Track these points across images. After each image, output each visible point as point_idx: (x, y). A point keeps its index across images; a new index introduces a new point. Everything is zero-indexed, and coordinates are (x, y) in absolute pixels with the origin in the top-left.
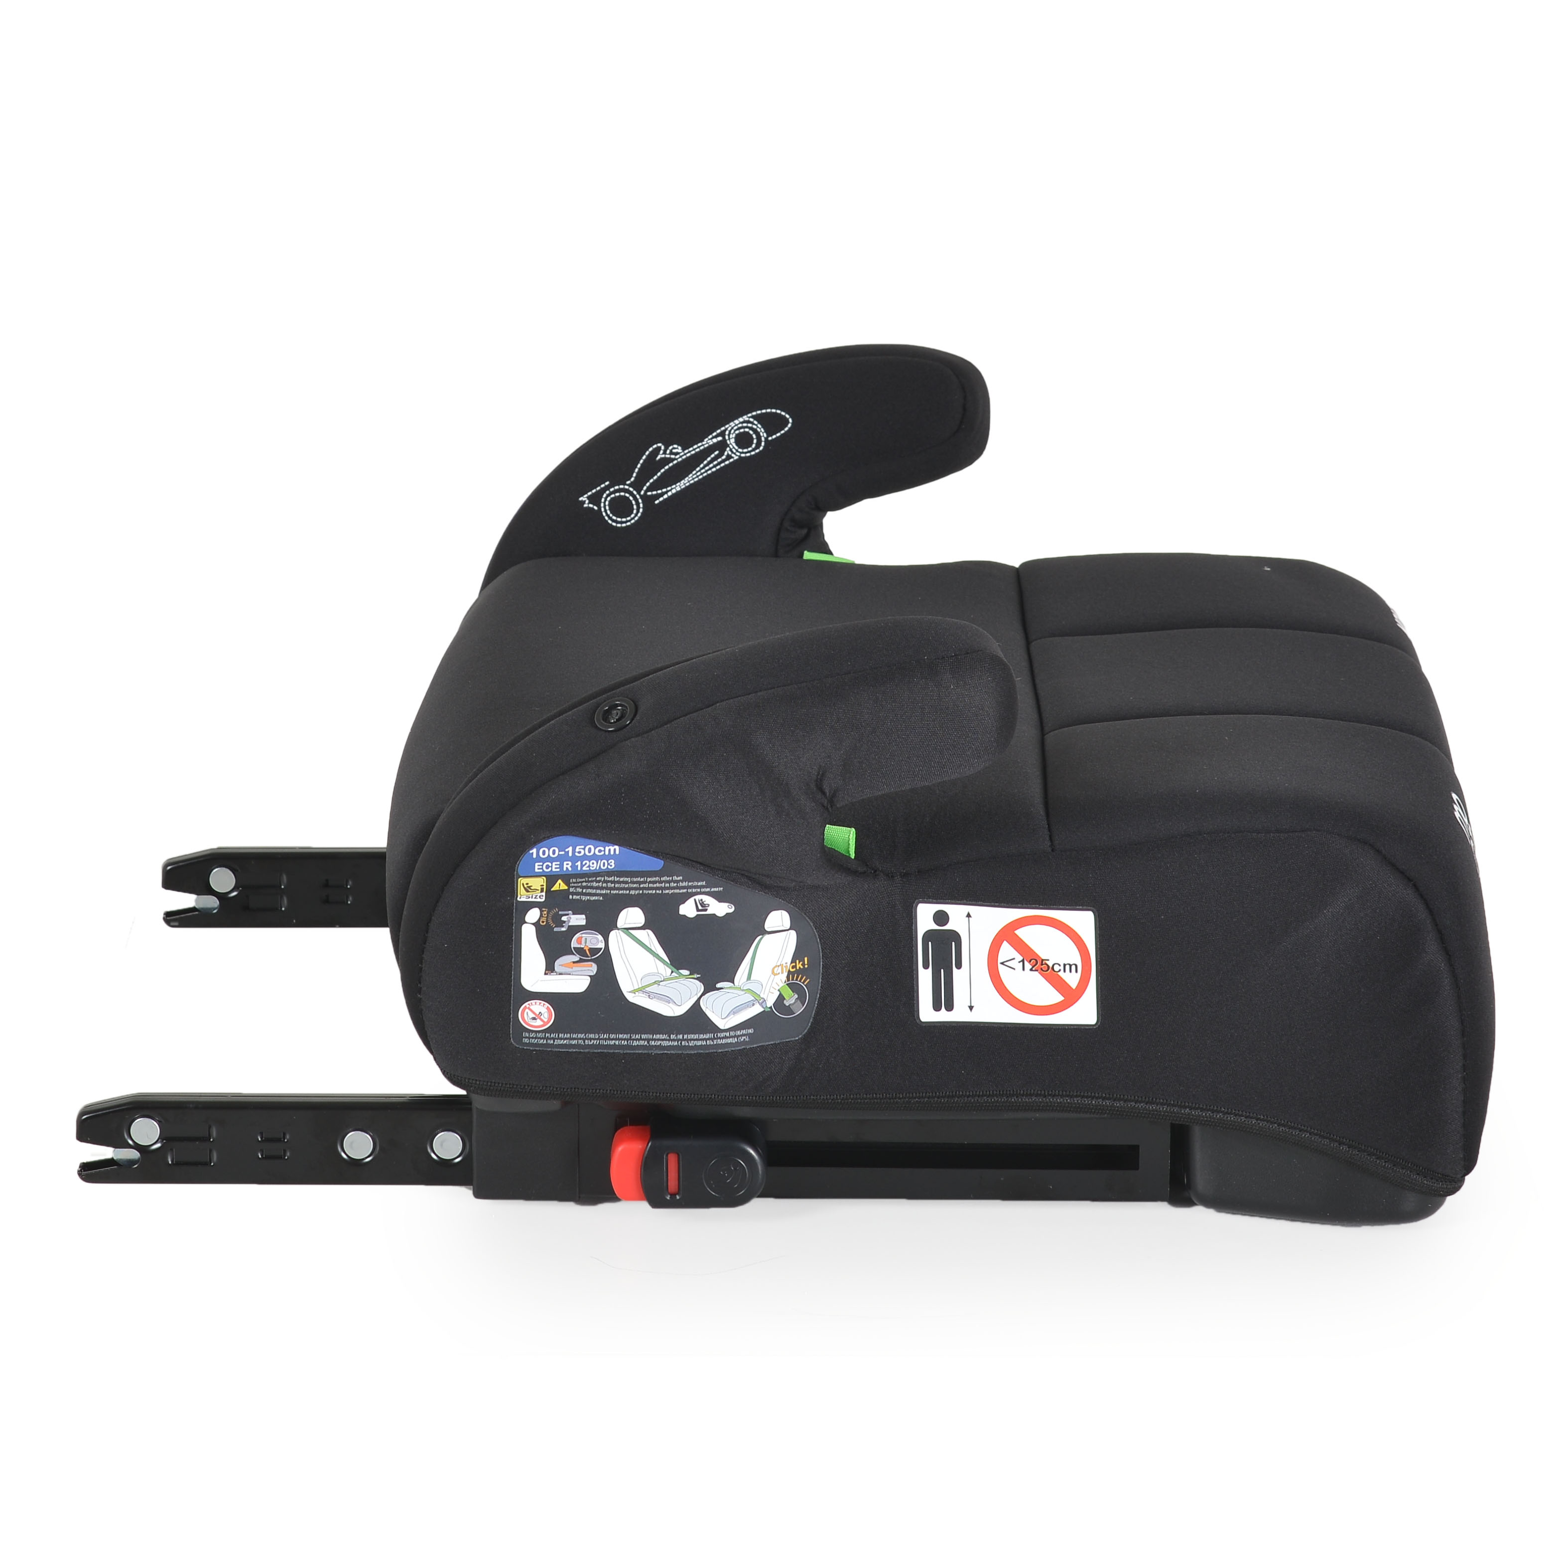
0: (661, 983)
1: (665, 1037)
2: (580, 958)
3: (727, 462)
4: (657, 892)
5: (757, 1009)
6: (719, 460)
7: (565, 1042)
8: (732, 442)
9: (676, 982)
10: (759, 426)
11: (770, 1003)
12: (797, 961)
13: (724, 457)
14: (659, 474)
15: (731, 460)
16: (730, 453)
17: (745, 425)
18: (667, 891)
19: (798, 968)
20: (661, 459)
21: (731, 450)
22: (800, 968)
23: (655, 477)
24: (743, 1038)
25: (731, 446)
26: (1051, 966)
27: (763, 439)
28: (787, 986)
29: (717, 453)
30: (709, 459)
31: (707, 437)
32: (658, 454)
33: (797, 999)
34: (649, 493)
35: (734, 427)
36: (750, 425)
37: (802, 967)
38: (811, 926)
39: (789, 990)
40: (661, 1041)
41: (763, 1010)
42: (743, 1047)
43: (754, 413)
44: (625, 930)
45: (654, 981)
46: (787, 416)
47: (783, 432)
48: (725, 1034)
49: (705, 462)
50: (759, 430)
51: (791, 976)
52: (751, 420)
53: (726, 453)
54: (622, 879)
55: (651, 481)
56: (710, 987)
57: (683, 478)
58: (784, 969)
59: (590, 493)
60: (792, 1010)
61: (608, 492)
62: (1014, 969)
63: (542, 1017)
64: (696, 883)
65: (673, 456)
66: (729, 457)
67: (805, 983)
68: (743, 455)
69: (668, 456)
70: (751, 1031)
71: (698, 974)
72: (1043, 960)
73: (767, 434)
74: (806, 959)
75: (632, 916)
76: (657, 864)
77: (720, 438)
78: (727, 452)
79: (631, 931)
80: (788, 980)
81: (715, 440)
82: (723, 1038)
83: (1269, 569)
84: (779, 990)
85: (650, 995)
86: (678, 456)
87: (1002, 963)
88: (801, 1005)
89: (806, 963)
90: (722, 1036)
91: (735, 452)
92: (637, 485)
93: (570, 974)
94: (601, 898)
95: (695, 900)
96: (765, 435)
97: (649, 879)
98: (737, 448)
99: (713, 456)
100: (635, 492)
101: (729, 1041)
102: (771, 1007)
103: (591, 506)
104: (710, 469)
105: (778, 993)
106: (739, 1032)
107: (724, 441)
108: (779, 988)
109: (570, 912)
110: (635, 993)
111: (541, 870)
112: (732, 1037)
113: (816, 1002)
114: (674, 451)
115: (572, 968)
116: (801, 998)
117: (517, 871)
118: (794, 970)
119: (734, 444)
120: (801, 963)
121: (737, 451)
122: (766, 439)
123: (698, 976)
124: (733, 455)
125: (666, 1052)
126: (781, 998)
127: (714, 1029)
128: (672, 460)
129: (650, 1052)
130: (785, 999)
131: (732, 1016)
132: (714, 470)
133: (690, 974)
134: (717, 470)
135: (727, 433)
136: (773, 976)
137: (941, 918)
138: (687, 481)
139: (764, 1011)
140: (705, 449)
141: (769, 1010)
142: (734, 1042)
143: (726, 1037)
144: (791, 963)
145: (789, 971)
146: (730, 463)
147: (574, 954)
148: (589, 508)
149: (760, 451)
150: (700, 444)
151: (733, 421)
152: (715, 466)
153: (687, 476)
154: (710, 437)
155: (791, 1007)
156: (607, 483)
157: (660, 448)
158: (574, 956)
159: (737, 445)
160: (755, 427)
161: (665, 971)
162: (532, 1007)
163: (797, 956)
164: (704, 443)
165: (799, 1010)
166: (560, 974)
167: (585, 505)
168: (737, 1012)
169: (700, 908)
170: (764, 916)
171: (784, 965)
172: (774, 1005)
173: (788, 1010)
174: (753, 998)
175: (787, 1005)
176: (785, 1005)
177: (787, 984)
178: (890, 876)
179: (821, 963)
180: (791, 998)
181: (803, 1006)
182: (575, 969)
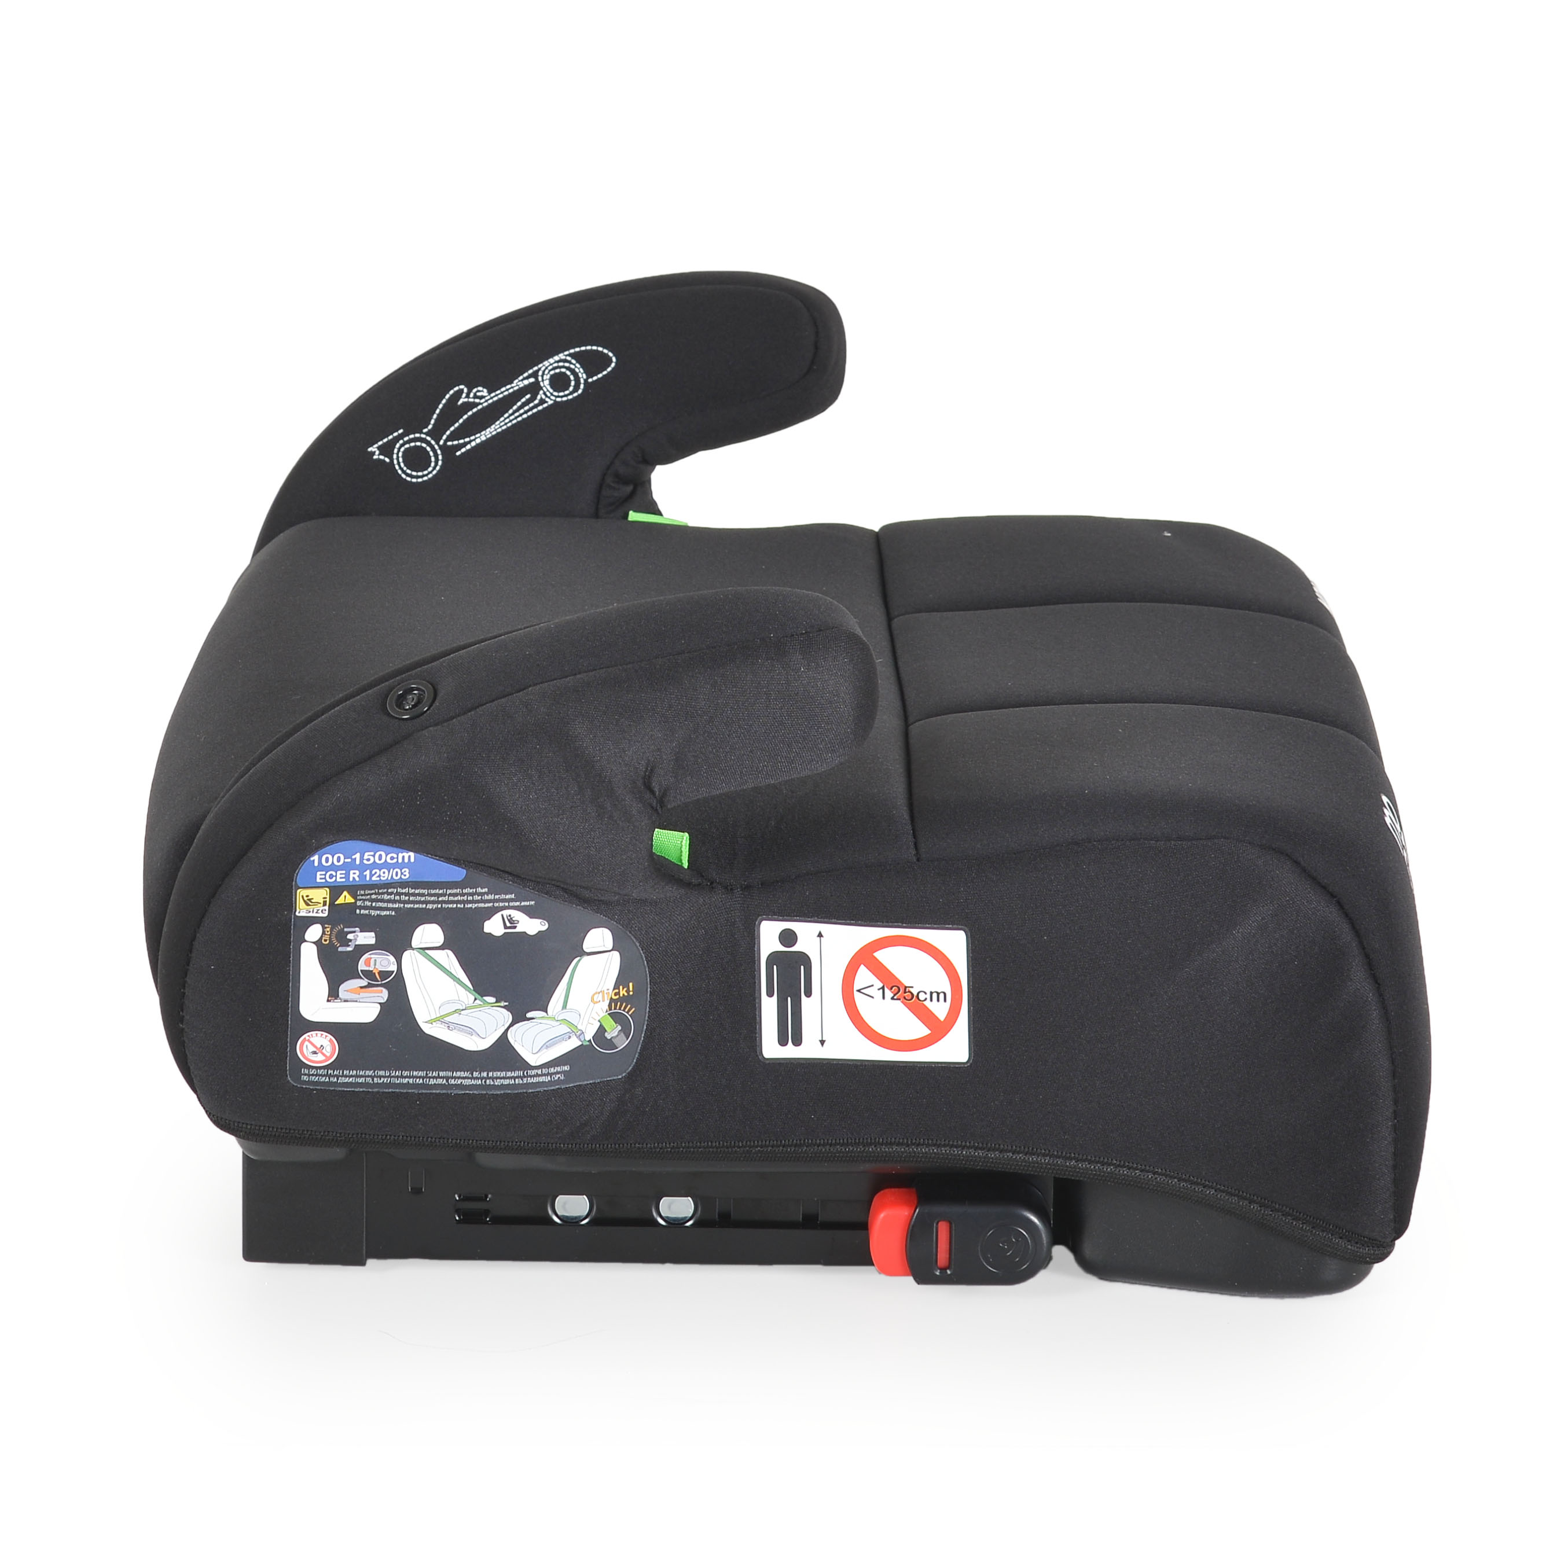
0: (462, 1012)
1: (466, 1074)
2: (369, 983)
3: (540, 408)
4: (459, 906)
5: (574, 1043)
6: (531, 405)
7: (351, 1079)
8: (546, 384)
9: (480, 1011)
10: (578, 365)
11: (589, 1035)
12: (621, 987)
13: (536, 402)
14: (461, 421)
15: (545, 405)
16: (544, 397)
17: (561, 364)
18: (470, 906)
19: (621, 995)
20: (464, 403)
21: (545, 393)
22: (623, 995)
23: (457, 425)
24: (558, 1076)
25: (544, 388)
26: (915, 994)
27: (582, 381)
28: (608, 1016)
29: (528, 396)
30: (519, 404)
31: (517, 378)
32: (460, 397)
33: (620, 1031)
34: (449, 443)
35: (548, 367)
36: (567, 365)
37: (626, 994)
38: (637, 947)
39: (612, 1020)
40: (462, 1079)
41: (580, 1043)
42: (557, 1087)
43: (572, 351)
44: (421, 951)
45: (454, 1010)
46: (611, 354)
47: (605, 373)
48: (536, 1071)
49: (515, 407)
50: (577, 370)
51: (613, 1004)
52: (569, 358)
53: (539, 397)
54: (417, 891)
55: (452, 429)
56: (519, 1017)
57: (489, 426)
58: (606, 996)
59: (380, 443)
60: (614, 1044)
61: (401, 442)
62: (873, 997)
63: (324, 1051)
64: (503, 896)
65: (477, 401)
66: (542, 402)
67: (630, 1013)
68: (559, 399)
69: (471, 400)
70: (566, 1068)
71: (505, 1002)
72: (906, 987)
73: (587, 375)
74: (631, 985)
75: (429, 934)
76: (458, 873)
77: (532, 380)
78: (541, 395)
79: (427, 951)
80: (610, 1009)
81: (526, 382)
82: (534, 1076)
83: (1169, 535)
84: (599, 1021)
85: (449, 1026)
86: (483, 400)
87: (859, 991)
88: (626, 1039)
89: (631, 989)
90: (533, 1074)
91: (549, 396)
92: (436, 434)
93: (356, 1001)
94: (393, 913)
95: (502, 916)
96: (585, 376)
97: (449, 892)
98: (551, 391)
99: (523, 400)
100: (433, 442)
101: (541, 1079)
102: (590, 1041)
103: (382, 457)
104: (521, 415)
105: (599, 1024)
106: (552, 1069)
107: (537, 383)
108: (599, 1018)
109: (357, 929)
110: (432, 1023)
111: (324, 881)
112: (544, 1075)
113: (643, 1035)
114: (479, 394)
115: (359, 994)
116: (625, 1030)
117: (296, 882)
118: (617, 997)
119: (549, 387)
120: (625, 989)
121: (552, 394)
122: (586, 381)
123: (507, 1004)
124: (547, 399)
125: (467, 1092)
126: (601, 1030)
127: (525, 1065)
128: (476, 405)
129: (449, 1092)
130: (606, 1031)
131: (545, 1050)
132: (525, 416)
133: (496, 1002)
134: (529, 417)
135: (540, 373)
136: (592, 1004)
137: (788, 938)
138: (493, 429)
139: (582, 1045)
140: (514, 392)
141: (588, 1043)
142: (547, 1081)
143: (537, 1075)
144: (614, 989)
145: (611, 998)
146: (544, 409)
147: (362, 978)
148: (379, 460)
149: (579, 395)
150: (508, 387)
151: (547, 359)
152: (526, 412)
153: (494, 423)
154: (521, 378)
155: (613, 1040)
156: (401, 431)
157: (462, 391)
158: (362, 980)
159: (552, 387)
160: (572, 366)
161: (468, 997)
162: (312, 1040)
163: (621, 981)
164: (513, 385)
165: (622, 1043)
166: (345, 1001)
167: (375, 457)
168: (550, 1046)
169: (508, 924)
170: (582, 935)
171: (606, 991)
172: (593, 1037)
173: (610, 1044)
174: (569, 1030)
175: (609, 1038)
176: (606, 1038)
177: (609, 1014)
178: (729, 889)
179: (649, 990)
180: (613, 1030)
181: (627, 1039)
182: (362, 995)
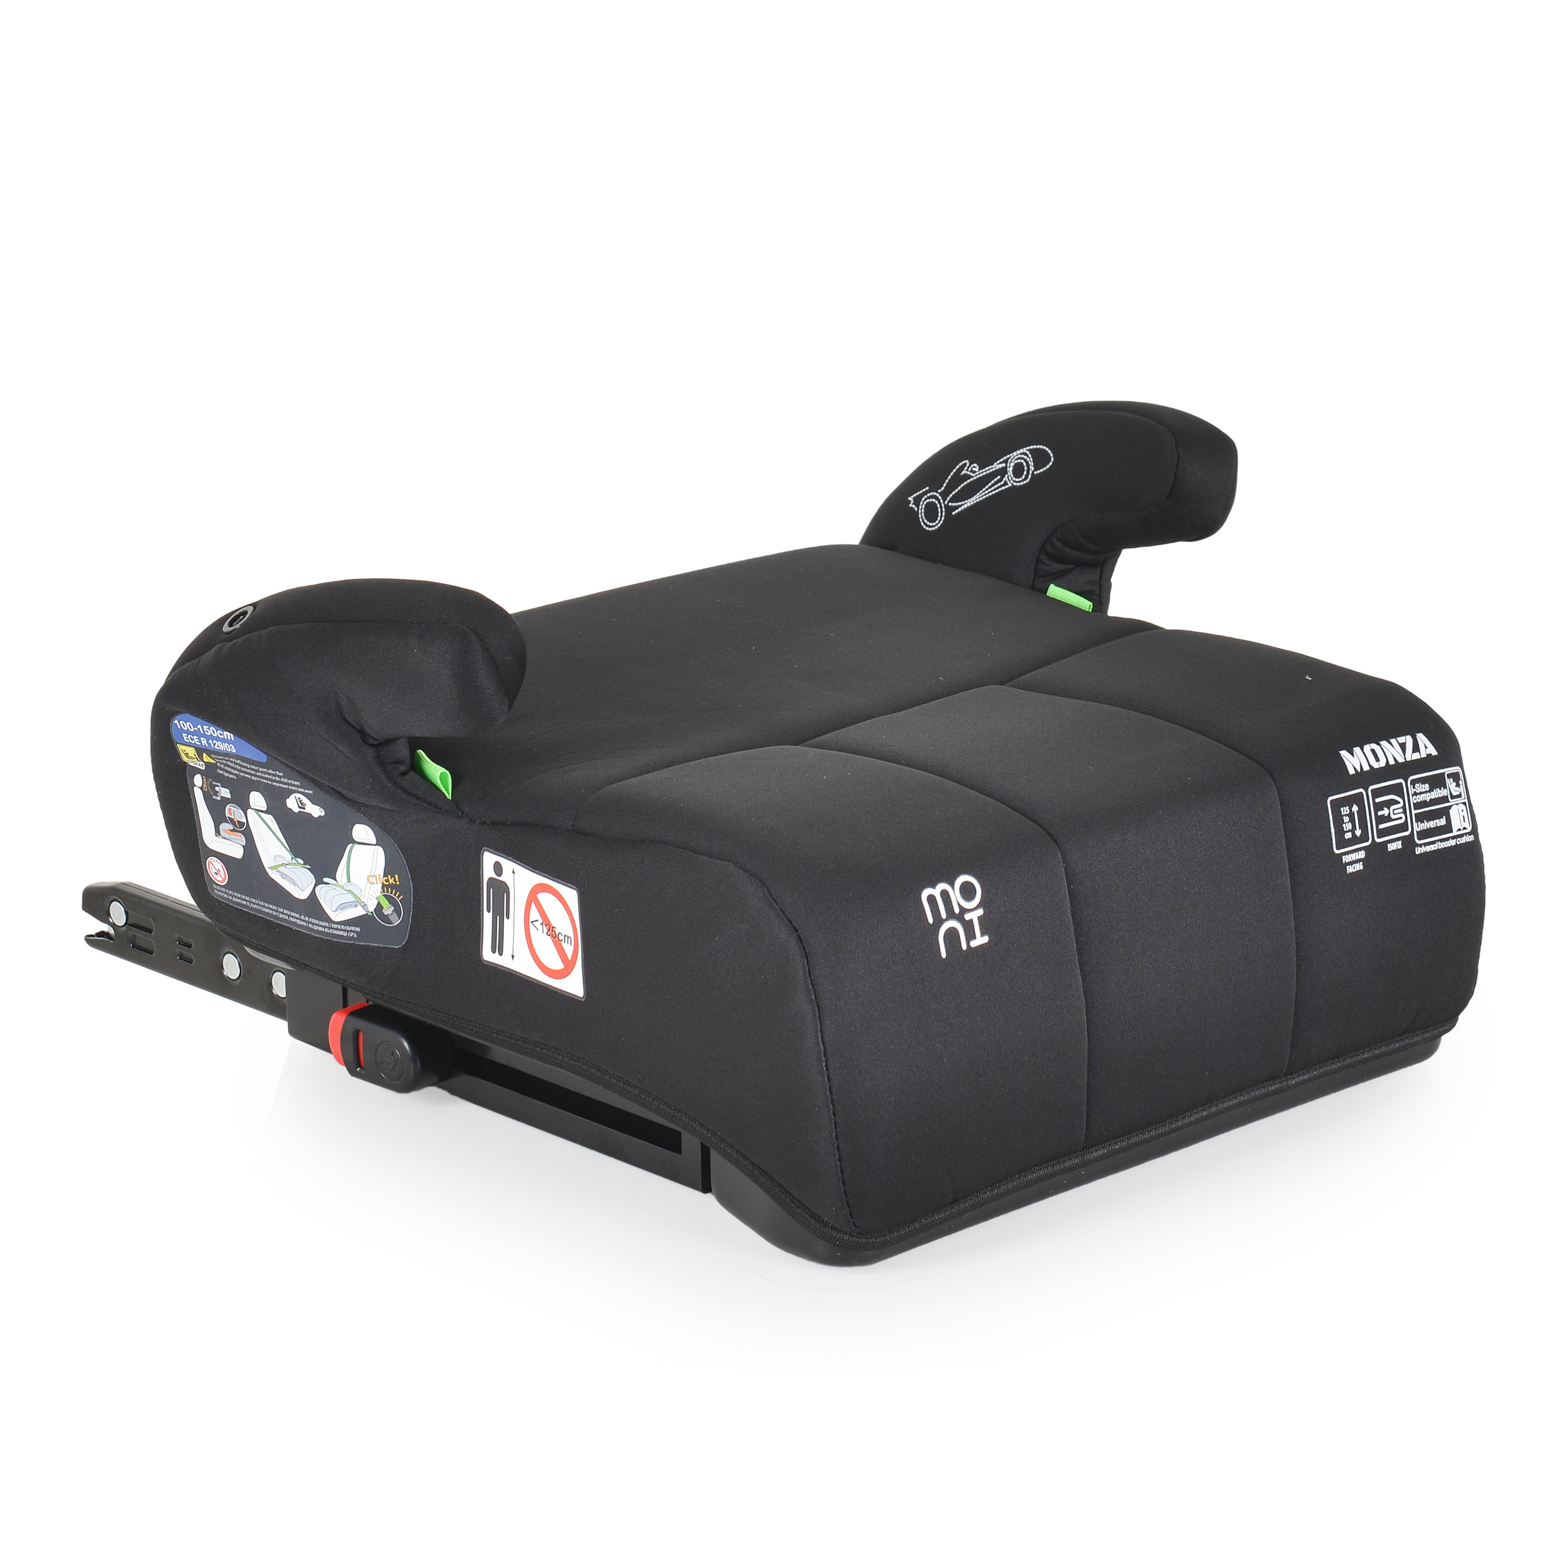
0: (287, 866)
1: (298, 916)
2: (234, 828)
3: (1003, 488)
4: (269, 782)
5: (359, 912)
6: (999, 484)
7: (239, 900)
8: (1010, 470)
9: (296, 868)
10: (1031, 459)
11: (372, 907)
12: (389, 876)
13: (1002, 483)
14: (959, 488)
15: (1007, 487)
16: (1007, 480)
17: (1022, 456)
18: (275, 784)
19: (391, 883)
20: (965, 474)
21: (1008, 477)
22: (392, 883)
23: (956, 490)
24: (352, 934)
25: (1009, 473)
26: (557, 934)
27: (1031, 472)
28: (383, 896)
29: (999, 477)
30: (993, 482)
31: (996, 462)
32: (963, 470)
33: (393, 911)
34: (950, 504)
35: (1015, 456)
36: (1026, 457)
37: (394, 883)
38: (396, 848)
39: (386, 900)
40: (285, 915)
41: (365, 913)
42: (352, 942)
43: (1031, 447)
44: (256, 811)
45: (282, 863)
46: (1052, 455)
47: (1045, 469)
48: (337, 925)
49: (990, 484)
50: (1030, 463)
51: (385, 888)
52: (1028, 452)
53: (1004, 480)
54: (244, 764)
55: (954, 493)
56: (319, 882)
57: (973, 496)
58: (378, 880)
59: (915, 495)
60: (389, 919)
61: (925, 497)
62: (538, 930)
63: (220, 873)
64: (293, 782)
65: (971, 474)
66: (1006, 483)
67: (400, 898)
68: (1015, 484)
69: (969, 473)
70: (358, 929)
71: (309, 865)
72: (553, 927)
73: (1034, 468)
74: (396, 876)
75: (257, 799)
76: (263, 758)
77: (1004, 465)
78: (1006, 479)
79: (259, 813)
80: (384, 892)
81: (1000, 466)
82: (335, 929)
83: (1310, 679)
84: (377, 898)
85: (283, 875)
86: (974, 475)
87: (532, 922)
88: (398, 919)
89: (397, 880)
90: (335, 927)
91: (1011, 480)
92: (944, 495)
93: (230, 840)
94: (235, 778)
95: (295, 797)
96: (1033, 469)
97: (261, 770)
98: (1012, 476)
99: (996, 480)
100: (942, 501)
101: (341, 933)
102: (372, 912)
103: (914, 506)
104: (992, 491)
105: (377, 902)
106: (348, 927)
107: (1006, 468)
108: (376, 896)
109: (219, 784)
110: (272, 869)
111: (199, 744)
112: (342, 930)
113: (410, 919)
114: (974, 469)
115: (230, 835)
116: (397, 911)
117: (175, 741)
118: (387, 883)
119: (1011, 472)
120: (393, 879)
121: (1012, 478)
122: (1033, 472)
123: (310, 867)
124: (1009, 482)
125: (300, 930)
126: (379, 907)
127: (328, 919)
128: (970, 477)
129: (292, 927)
130: (383, 908)
131: (340, 911)
132: (994, 492)
133: (304, 864)
134: (996, 493)
135: (1009, 461)
136: (369, 884)
137: (498, 868)
138: (975, 499)
139: (366, 914)
140: (993, 472)
141: (371, 914)
142: (345, 935)
143: (337, 929)
144: (384, 877)
145: (383, 883)
146: (1006, 489)
147: (228, 823)
148: (912, 507)
149: (1027, 483)
150: (990, 467)
151: (1016, 451)
152: (995, 490)
153: (976, 494)
154: (998, 462)
155: (389, 916)
156: (927, 488)
157: (965, 464)
159: (1013, 474)
160: (1028, 459)
161: (288, 856)
162: (212, 862)
163: (388, 871)
164: (993, 466)
165: (396, 921)
166: (225, 838)
167: (910, 505)
168: (343, 909)
169: (300, 805)
170: (350, 826)
171: (378, 877)
172: (375, 910)
173: (386, 919)
174: (355, 900)
175: (386, 914)
176: (384, 914)
177: (384, 895)
178: (472, 821)
179: (411, 884)
180: (388, 909)
181: (400, 919)
182: (232, 836)
